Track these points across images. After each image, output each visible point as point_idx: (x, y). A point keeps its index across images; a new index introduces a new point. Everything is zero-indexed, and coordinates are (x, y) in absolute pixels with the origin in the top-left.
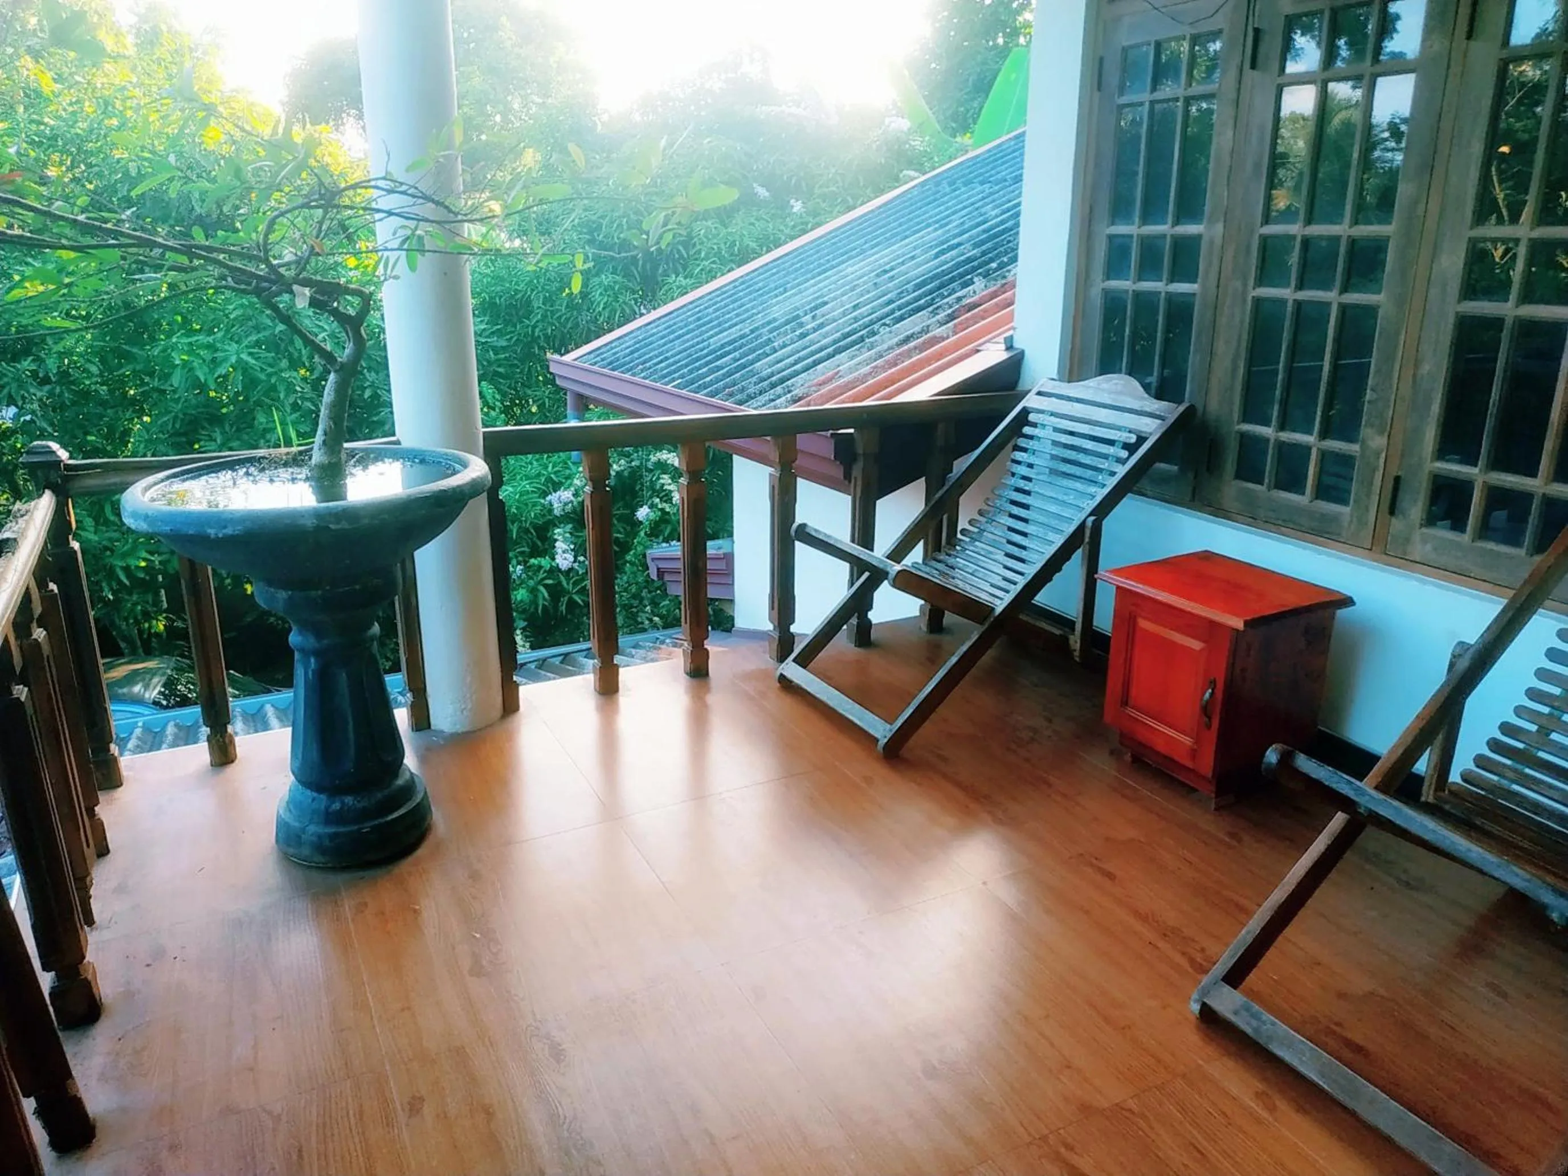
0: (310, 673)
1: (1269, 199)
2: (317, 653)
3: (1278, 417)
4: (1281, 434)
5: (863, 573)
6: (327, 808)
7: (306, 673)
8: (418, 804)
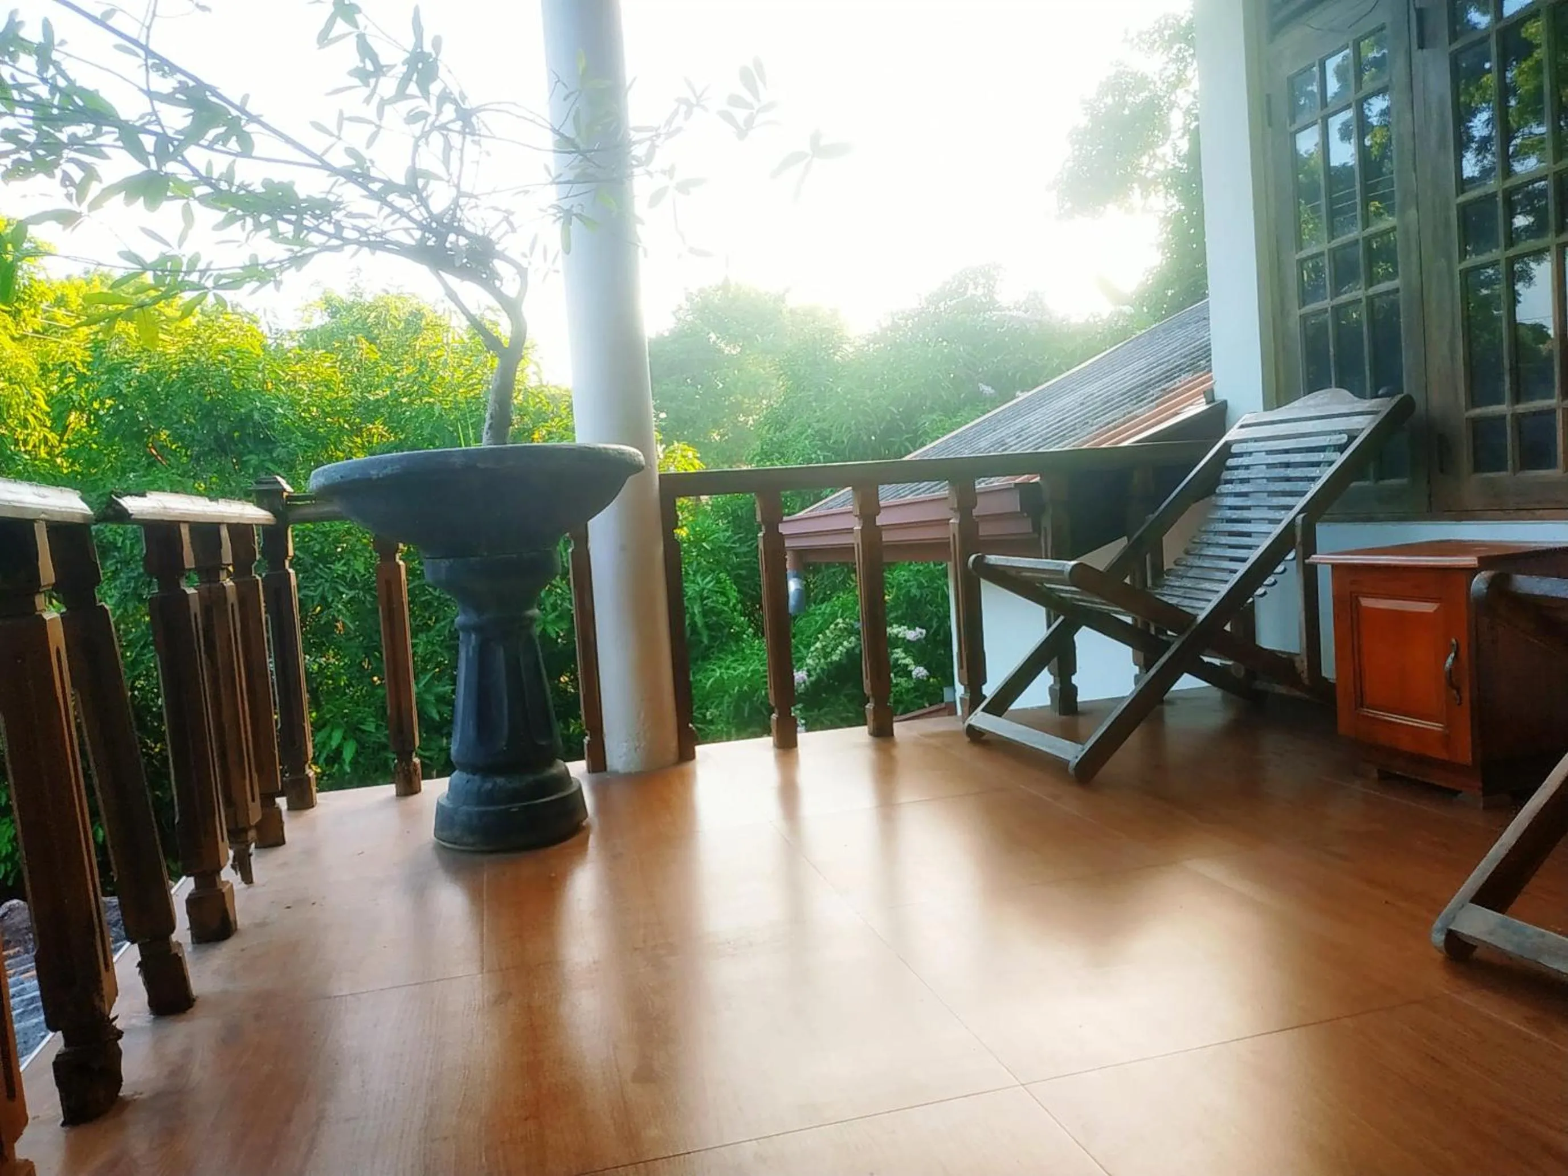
0: (471, 649)
1: (1459, 169)
2: (477, 629)
3: (1511, 388)
4: (1516, 407)
5: (1059, 616)
6: (479, 788)
7: (467, 652)
8: (571, 794)
